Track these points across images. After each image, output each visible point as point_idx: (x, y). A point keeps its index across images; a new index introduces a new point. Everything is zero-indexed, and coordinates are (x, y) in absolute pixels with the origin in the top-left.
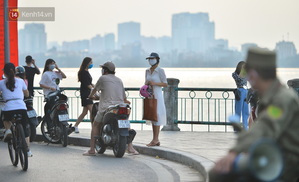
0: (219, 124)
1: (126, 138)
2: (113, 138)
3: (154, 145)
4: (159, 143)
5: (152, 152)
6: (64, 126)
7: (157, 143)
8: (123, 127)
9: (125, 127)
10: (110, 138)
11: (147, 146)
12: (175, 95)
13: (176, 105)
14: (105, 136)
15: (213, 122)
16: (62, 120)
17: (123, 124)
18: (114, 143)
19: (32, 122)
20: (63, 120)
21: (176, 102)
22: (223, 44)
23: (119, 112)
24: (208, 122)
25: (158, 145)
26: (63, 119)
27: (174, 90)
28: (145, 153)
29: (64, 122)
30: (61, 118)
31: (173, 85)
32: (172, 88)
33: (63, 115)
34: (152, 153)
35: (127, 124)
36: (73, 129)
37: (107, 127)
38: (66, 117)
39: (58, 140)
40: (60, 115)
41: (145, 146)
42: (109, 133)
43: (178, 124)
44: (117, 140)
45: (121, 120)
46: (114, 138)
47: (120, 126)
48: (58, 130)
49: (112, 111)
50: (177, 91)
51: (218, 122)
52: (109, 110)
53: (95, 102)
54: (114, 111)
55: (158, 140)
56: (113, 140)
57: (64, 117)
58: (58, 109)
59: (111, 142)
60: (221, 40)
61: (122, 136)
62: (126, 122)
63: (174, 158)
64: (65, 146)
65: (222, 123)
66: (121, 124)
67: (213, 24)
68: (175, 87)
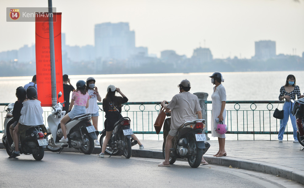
0: (248, 133)
1: (202, 150)
2: (189, 150)
3: (222, 155)
4: (226, 153)
5: (222, 161)
6: (128, 139)
7: (224, 154)
8: (200, 141)
9: (202, 141)
10: (187, 150)
11: (215, 157)
12: (205, 107)
13: (206, 117)
14: (182, 148)
15: (242, 132)
16: (126, 135)
17: (200, 138)
18: (190, 154)
19: (91, 137)
20: (128, 135)
21: (206, 113)
22: (143, 51)
23: (195, 127)
24: (237, 132)
25: (225, 155)
26: (127, 133)
27: (204, 103)
28: (214, 163)
29: (128, 136)
30: (126, 132)
31: (203, 98)
32: (202, 101)
33: (127, 130)
34: (221, 163)
35: (203, 137)
36: (135, 142)
37: (183, 141)
38: (130, 131)
39: (116, 152)
40: (124, 129)
41: (212, 156)
42: (185, 146)
43: (208, 134)
44: (193, 152)
45: (198, 134)
46: (191, 150)
47: (198, 140)
48: (122, 144)
49: (188, 126)
50: (207, 103)
51: (246, 132)
52: (185, 125)
53: (166, 117)
54: (190, 126)
55: (224, 151)
56: (189, 152)
57: (128, 132)
58: (122, 124)
59: (188, 153)
60: (141, 48)
61: (199, 148)
62: (202, 136)
63: (251, 167)
64: (128, 157)
65: (250, 132)
66: (199, 138)
67: (133, 33)
68: (205, 101)
